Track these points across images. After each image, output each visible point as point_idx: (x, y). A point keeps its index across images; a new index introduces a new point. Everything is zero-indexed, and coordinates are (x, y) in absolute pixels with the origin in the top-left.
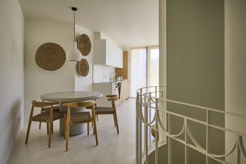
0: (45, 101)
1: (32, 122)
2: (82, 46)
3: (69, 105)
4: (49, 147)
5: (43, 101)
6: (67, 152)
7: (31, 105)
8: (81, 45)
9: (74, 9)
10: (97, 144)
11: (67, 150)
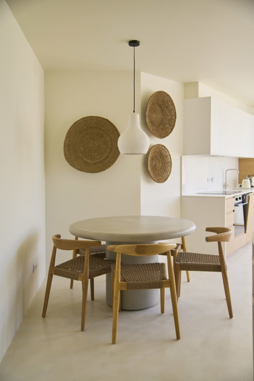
0: (80, 239)
1: (54, 276)
2: (157, 116)
3: (119, 248)
4: (83, 330)
5: (77, 238)
6: (114, 346)
7: (52, 245)
8: (154, 116)
9: (134, 43)
10: (178, 338)
11: (114, 342)
